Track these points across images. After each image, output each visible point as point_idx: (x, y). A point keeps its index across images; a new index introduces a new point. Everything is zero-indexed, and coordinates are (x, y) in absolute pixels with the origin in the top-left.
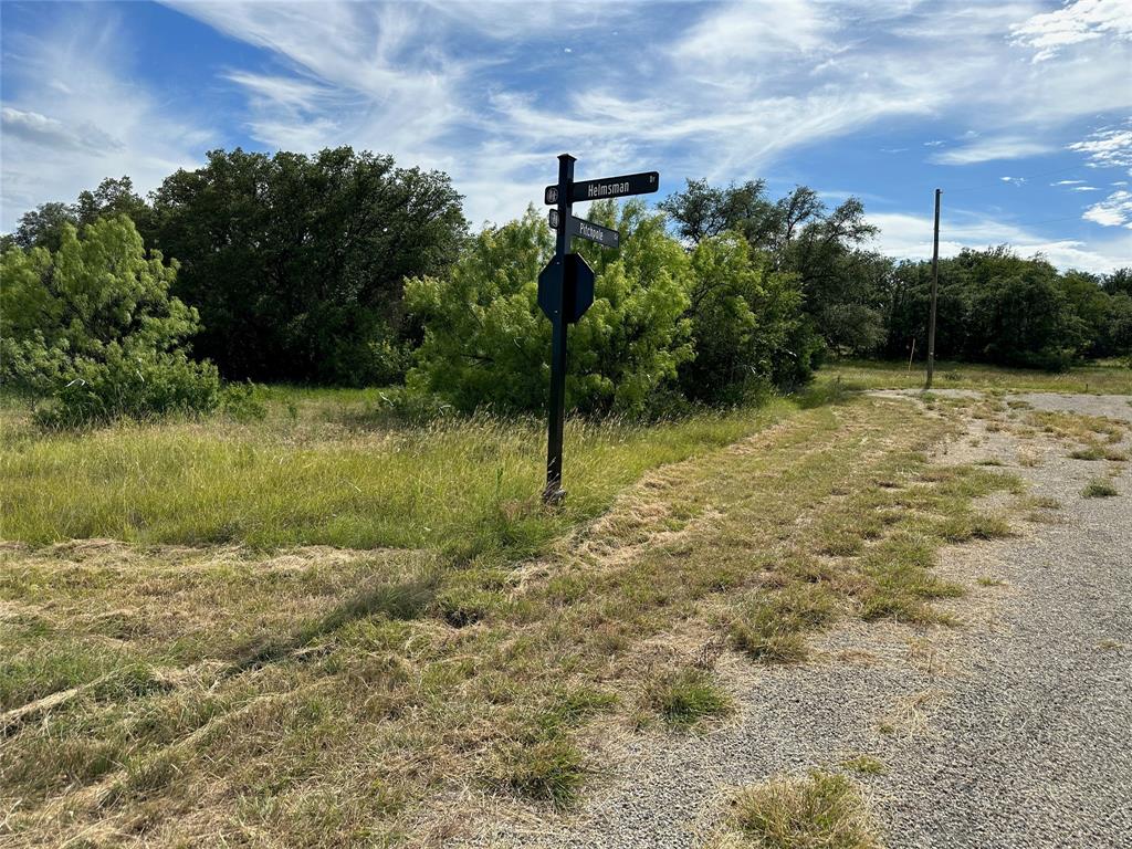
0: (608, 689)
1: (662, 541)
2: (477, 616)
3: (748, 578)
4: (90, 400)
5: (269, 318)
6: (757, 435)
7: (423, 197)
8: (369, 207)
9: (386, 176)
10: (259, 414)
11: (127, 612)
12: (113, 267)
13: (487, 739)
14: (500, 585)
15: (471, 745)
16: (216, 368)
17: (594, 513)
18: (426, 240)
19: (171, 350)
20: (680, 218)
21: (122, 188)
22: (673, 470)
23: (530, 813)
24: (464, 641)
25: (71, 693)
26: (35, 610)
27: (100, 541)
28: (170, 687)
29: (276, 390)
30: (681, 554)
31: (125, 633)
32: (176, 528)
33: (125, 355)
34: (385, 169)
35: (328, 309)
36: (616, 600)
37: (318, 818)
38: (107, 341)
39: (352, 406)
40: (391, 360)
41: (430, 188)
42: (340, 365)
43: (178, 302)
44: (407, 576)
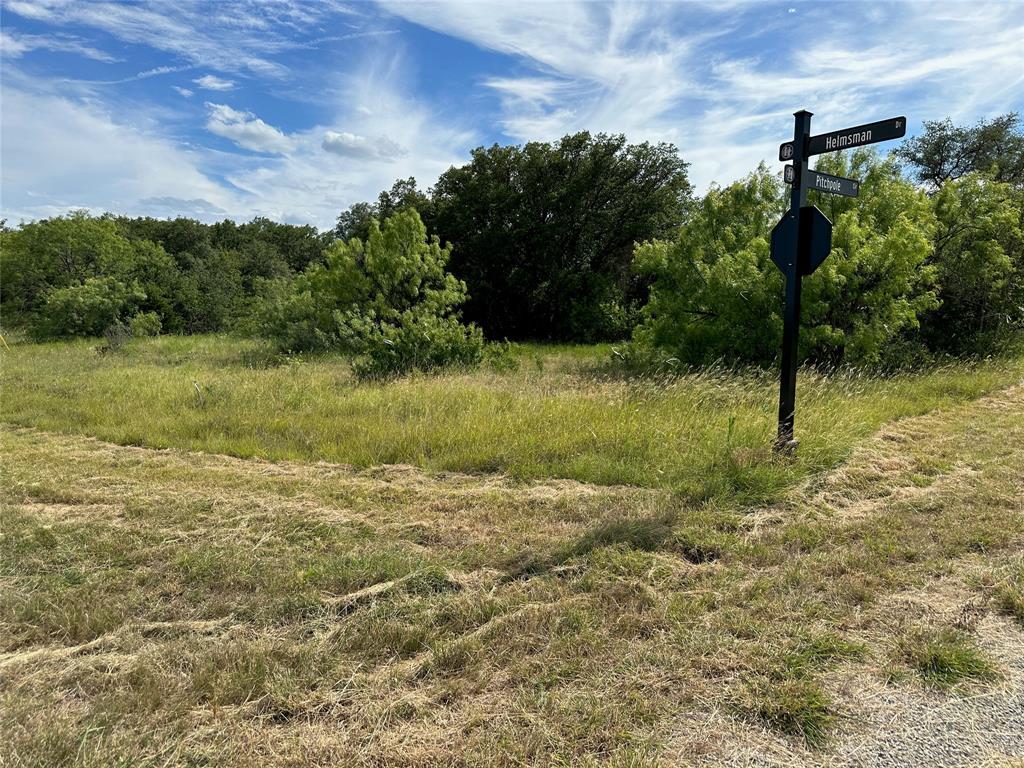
0: (856, 638)
1: (906, 497)
2: (714, 555)
3: (1014, 539)
4: (390, 356)
5: (519, 287)
6: (1013, 388)
7: (652, 169)
8: (603, 183)
9: (618, 153)
10: (513, 367)
11: (425, 524)
12: (405, 251)
13: (733, 670)
14: (733, 528)
15: (719, 673)
16: (481, 329)
17: (829, 464)
18: (652, 207)
19: (446, 316)
20: (919, 162)
21: (410, 187)
22: (913, 424)
23: (781, 744)
24: (704, 577)
25: (390, 584)
26: (361, 517)
27: (403, 467)
28: (459, 587)
29: (524, 347)
30: (930, 510)
31: (424, 541)
32: (456, 458)
33: (415, 321)
34: (618, 147)
35: (566, 276)
36: (859, 551)
37: (585, 716)
38: (402, 310)
39: (586, 360)
40: (619, 318)
41: (657, 160)
42: (576, 324)
43: (451, 277)
44: (645, 512)
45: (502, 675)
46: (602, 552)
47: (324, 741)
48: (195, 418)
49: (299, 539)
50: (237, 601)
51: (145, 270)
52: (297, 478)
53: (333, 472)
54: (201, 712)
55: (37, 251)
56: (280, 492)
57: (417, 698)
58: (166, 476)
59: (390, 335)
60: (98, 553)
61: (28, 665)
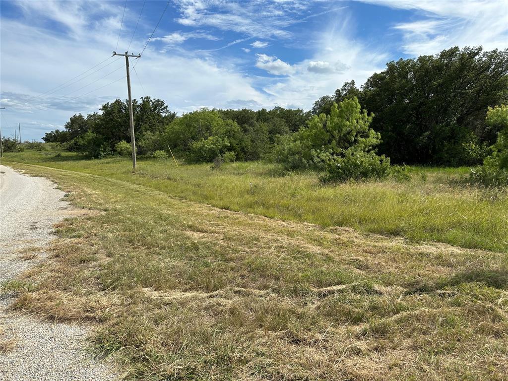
4: (339, 172)
5: (411, 135)
8: (466, 75)
9: (477, 57)
10: (407, 179)
11: (360, 258)
12: (348, 119)
16: (389, 158)
18: (499, 87)
19: (368, 151)
21: (351, 85)
25: (344, 286)
26: (327, 251)
27: (346, 228)
28: (381, 293)
29: (413, 168)
31: (360, 267)
32: (376, 226)
33: (352, 154)
34: (477, 54)
35: (441, 129)
37: (460, 374)
38: (346, 149)
39: (452, 176)
40: (475, 152)
41: (504, 58)
42: (446, 156)
43: (372, 131)
44: (495, 266)
45: (407, 343)
46: (467, 286)
47: (317, 357)
48: (250, 199)
49: (298, 258)
50: (272, 283)
51: (230, 133)
52: (295, 229)
53: (311, 228)
54: (260, 332)
55: (189, 126)
56: (288, 235)
57: (362, 345)
58: (239, 224)
59: (339, 162)
60: (215, 254)
61: (191, 299)
